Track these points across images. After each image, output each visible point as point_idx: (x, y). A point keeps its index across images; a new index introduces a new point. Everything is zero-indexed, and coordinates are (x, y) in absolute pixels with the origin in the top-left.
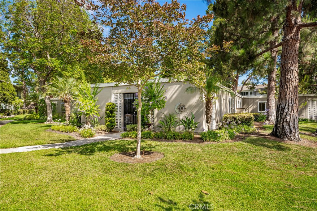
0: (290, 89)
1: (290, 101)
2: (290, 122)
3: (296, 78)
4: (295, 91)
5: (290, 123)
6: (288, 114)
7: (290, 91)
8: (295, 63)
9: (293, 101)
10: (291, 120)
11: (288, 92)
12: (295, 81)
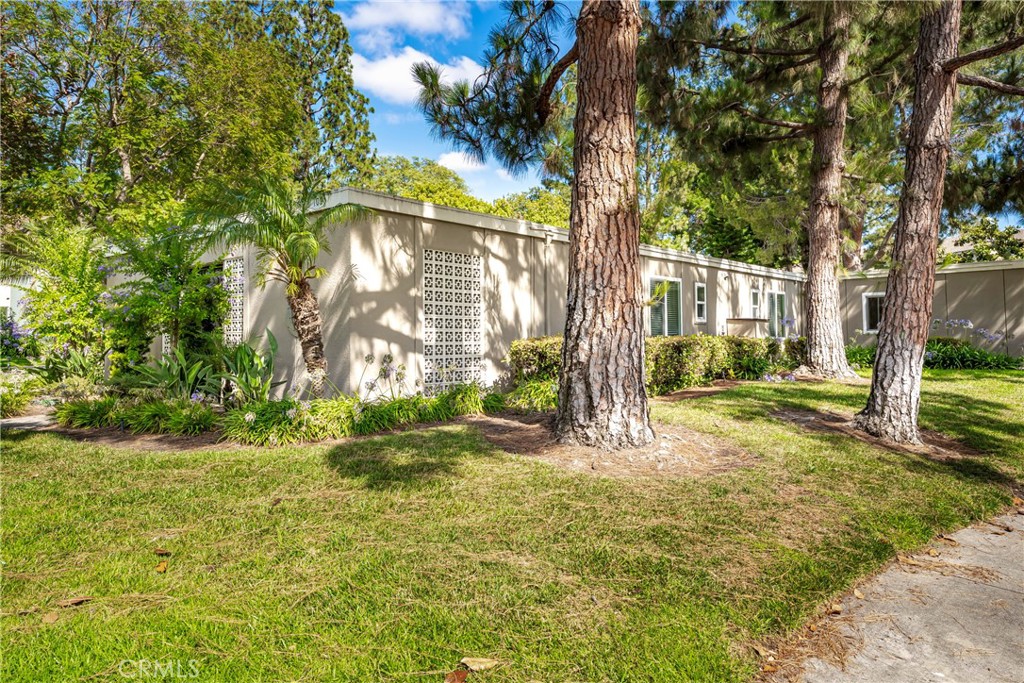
0: (588, 225)
1: (590, 278)
2: (592, 365)
3: (611, 177)
4: (609, 235)
5: (591, 371)
6: (583, 333)
7: (589, 233)
8: (609, 116)
9: (598, 276)
10: (594, 357)
11: (583, 239)
12: (606, 192)
